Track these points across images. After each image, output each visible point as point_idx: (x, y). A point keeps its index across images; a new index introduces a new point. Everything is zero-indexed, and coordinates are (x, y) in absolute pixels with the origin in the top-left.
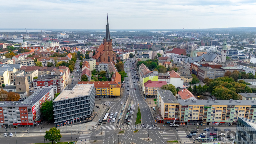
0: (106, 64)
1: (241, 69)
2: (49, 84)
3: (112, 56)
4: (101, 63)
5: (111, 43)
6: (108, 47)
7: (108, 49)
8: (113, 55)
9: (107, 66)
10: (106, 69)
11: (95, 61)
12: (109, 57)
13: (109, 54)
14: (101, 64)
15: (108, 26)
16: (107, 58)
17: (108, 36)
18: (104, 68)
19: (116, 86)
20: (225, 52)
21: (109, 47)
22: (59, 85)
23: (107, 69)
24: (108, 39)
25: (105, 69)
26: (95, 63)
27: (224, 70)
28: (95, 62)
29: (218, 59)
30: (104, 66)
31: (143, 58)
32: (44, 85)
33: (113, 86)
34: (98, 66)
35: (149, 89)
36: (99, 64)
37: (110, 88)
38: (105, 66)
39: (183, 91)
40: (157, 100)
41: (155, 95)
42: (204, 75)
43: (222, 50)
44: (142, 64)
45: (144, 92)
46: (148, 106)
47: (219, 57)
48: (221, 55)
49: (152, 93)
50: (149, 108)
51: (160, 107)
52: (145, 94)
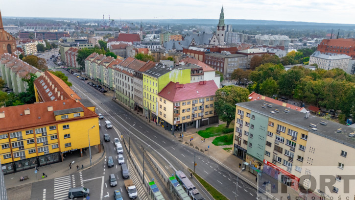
3: (5, 41)
8: (6, 39)
19: (82, 114)
20: (223, 29)
33: (71, 116)
35: (182, 107)
37: (60, 126)
39: (250, 98)
40: (244, 137)
41: (195, 121)
42: (222, 66)
43: (219, 27)
44: (95, 55)
45: (162, 117)
46: (211, 160)
47: (216, 38)
48: (218, 35)
49: (188, 117)
50: (220, 166)
51: (280, 159)
52: (172, 123)
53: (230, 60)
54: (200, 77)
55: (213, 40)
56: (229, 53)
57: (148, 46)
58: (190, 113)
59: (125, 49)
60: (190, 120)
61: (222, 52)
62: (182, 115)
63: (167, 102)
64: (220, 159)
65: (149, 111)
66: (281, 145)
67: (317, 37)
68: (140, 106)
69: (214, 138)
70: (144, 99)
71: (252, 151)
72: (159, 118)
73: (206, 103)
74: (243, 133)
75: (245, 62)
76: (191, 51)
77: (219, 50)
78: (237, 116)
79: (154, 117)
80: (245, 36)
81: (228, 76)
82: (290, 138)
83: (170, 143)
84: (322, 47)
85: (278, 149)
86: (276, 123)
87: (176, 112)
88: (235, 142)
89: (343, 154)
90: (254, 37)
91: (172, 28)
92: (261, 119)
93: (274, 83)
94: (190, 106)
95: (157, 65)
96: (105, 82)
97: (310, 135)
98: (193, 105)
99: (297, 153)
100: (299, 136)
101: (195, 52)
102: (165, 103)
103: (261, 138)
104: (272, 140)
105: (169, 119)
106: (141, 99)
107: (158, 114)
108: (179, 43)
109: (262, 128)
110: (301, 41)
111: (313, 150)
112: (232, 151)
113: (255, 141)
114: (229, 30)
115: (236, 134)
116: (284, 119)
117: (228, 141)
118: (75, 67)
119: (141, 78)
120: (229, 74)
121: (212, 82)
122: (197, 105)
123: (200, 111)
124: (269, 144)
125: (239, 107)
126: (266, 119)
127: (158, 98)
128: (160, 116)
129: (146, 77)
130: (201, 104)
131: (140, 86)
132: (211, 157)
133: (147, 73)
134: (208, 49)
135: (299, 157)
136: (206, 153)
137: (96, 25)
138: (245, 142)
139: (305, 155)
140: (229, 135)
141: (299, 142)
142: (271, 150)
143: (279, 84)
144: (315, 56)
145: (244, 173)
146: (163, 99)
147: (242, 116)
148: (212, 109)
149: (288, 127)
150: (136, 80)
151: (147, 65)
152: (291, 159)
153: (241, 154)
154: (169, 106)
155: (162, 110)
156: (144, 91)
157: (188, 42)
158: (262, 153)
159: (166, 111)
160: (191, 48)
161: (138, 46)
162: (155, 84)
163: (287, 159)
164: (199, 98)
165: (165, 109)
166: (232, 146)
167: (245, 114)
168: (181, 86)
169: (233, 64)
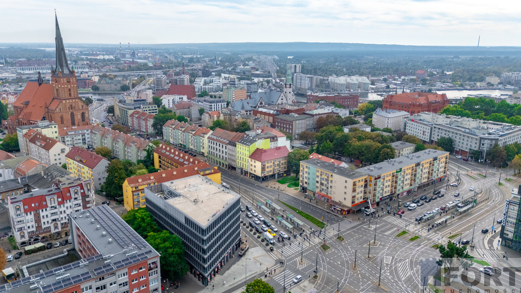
0: (85, 131)
1: (330, 111)
2: (60, 200)
3: (80, 110)
4: (72, 129)
5: (74, 81)
6: (67, 90)
7: (67, 96)
8: (81, 108)
9: (88, 134)
10: (87, 142)
11: (55, 127)
12: (72, 115)
13: (71, 107)
14: (73, 133)
15: (59, 38)
16: (67, 117)
17: (64, 64)
18: (81, 141)
19: (212, 171)
20: (290, 87)
21: (70, 90)
22: (88, 196)
23: (89, 141)
24: (66, 71)
25: (84, 143)
26: (56, 132)
27: (312, 115)
28: (56, 129)
29: (282, 99)
30: (80, 137)
31: (144, 109)
32: (46, 206)
33: (207, 172)
34: (66, 139)
35: (267, 165)
36: (67, 134)
38: (83, 135)
39: (311, 157)
40: (305, 180)
41: (275, 174)
42: (291, 127)
43: (286, 84)
44: (174, 122)
45: (253, 172)
46: (287, 195)
47: (283, 96)
48: (286, 93)
49: (271, 171)
50: (292, 197)
51: (323, 189)
52: (260, 176)
53: (297, 122)
54: (275, 142)
55: (281, 98)
56: (297, 115)
57: (213, 104)
58: (271, 169)
59: (189, 108)
60: (271, 173)
61: (290, 114)
62: (267, 170)
63: (257, 162)
64: (292, 194)
65: (242, 169)
66: (323, 182)
67: (405, 75)
68: (233, 166)
69: (288, 184)
70: (237, 161)
71: (310, 187)
72: (250, 173)
73: (282, 162)
74: (305, 178)
75: (312, 122)
76: (261, 113)
77: (287, 112)
78: (301, 168)
79: (246, 173)
80: (317, 79)
81: (296, 136)
82: (326, 177)
83: (260, 188)
84: (387, 102)
85: (322, 184)
86: (320, 170)
87: (263, 169)
88: (301, 184)
89: (346, 181)
90: (328, 80)
91: (220, 61)
92: (313, 169)
93: (330, 144)
94: (272, 164)
95: (245, 136)
96: (191, 147)
97: (334, 175)
98: (274, 163)
99: (330, 184)
100: (330, 176)
101: (265, 114)
102: (255, 162)
103: (314, 179)
104: (318, 179)
105: (259, 173)
106: (235, 161)
107: (249, 171)
108: (248, 103)
109: (314, 174)
110: (385, 80)
111: (335, 182)
112: (299, 190)
113: (311, 182)
114: (298, 71)
115: (301, 179)
116: (323, 168)
117: (297, 185)
118: (147, 131)
119: (235, 146)
120: (298, 135)
121: (285, 147)
122: (276, 163)
123: (278, 167)
124: (317, 182)
125: (302, 163)
126: (314, 168)
127: (250, 159)
128: (251, 172)
129: (239, 145)
130: (278, 163)
131: (235, 151)
132: (287, 193)
133: (240, 142)
134: (278, 111)
135: (331, 187)
136: (284, 192)
137: (112, 60)
138: (306, 183)
139: (333, 185)
140: (297, 182)
141: (330, 179)
142: (318, 185)
143: (334, 145)
144: (377, 113)
145: (306, 199)
146: (253, 160)
147: (303, 168)
148: (286, 166)
149: (325, 172)
150: (229, 147)
151: (237, 136)
152: (327, 188)
153: (304, 190)
154: (258, 165)
155: (253, 168)
156: (237, 155)
157: (256, 100)
158: (315, 187)
159: (256, 168)
160: (260, 109)
161: (200, 103)
162: (247, 150)
163: (326, 188)
164: (277, 158)
165: (255, 166)
166: (299, 187)
167: (305, 167)
168: (265, 151)
169: (300, 125)
